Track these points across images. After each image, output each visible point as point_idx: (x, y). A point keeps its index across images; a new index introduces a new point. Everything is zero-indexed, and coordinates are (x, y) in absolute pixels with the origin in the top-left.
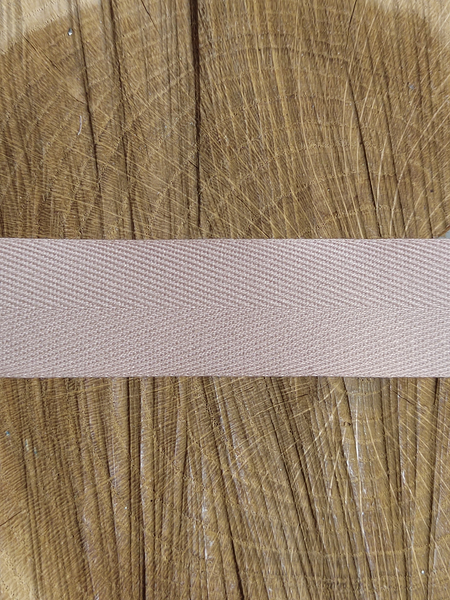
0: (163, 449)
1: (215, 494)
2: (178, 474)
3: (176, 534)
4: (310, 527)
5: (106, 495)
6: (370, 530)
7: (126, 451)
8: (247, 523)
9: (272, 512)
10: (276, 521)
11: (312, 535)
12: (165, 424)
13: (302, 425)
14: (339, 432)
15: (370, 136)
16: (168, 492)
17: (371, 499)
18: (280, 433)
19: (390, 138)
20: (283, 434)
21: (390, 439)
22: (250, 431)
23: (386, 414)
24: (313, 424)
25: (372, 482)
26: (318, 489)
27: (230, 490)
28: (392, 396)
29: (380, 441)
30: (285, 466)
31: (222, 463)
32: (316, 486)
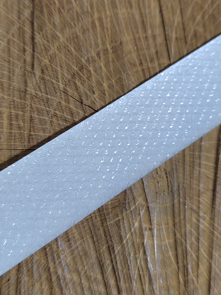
1: (43, 287)
13: (113, 231)
14: (142, 236)
15: (167, 7)
16: (5, 286)
17: (165, 286)
18: (96, 237)
19: (181, 10)
20: (98, 238)
21: (180, 240)
22: (72, 235)
23: (177, 220)
24: (122, 230)
25: (166, 273)
26: (125, 280)
27: (56, 283)
28: (182, 206)
29: (172, 241)
30: (100, 262)
31: (49, 262)
32: (124, 278)
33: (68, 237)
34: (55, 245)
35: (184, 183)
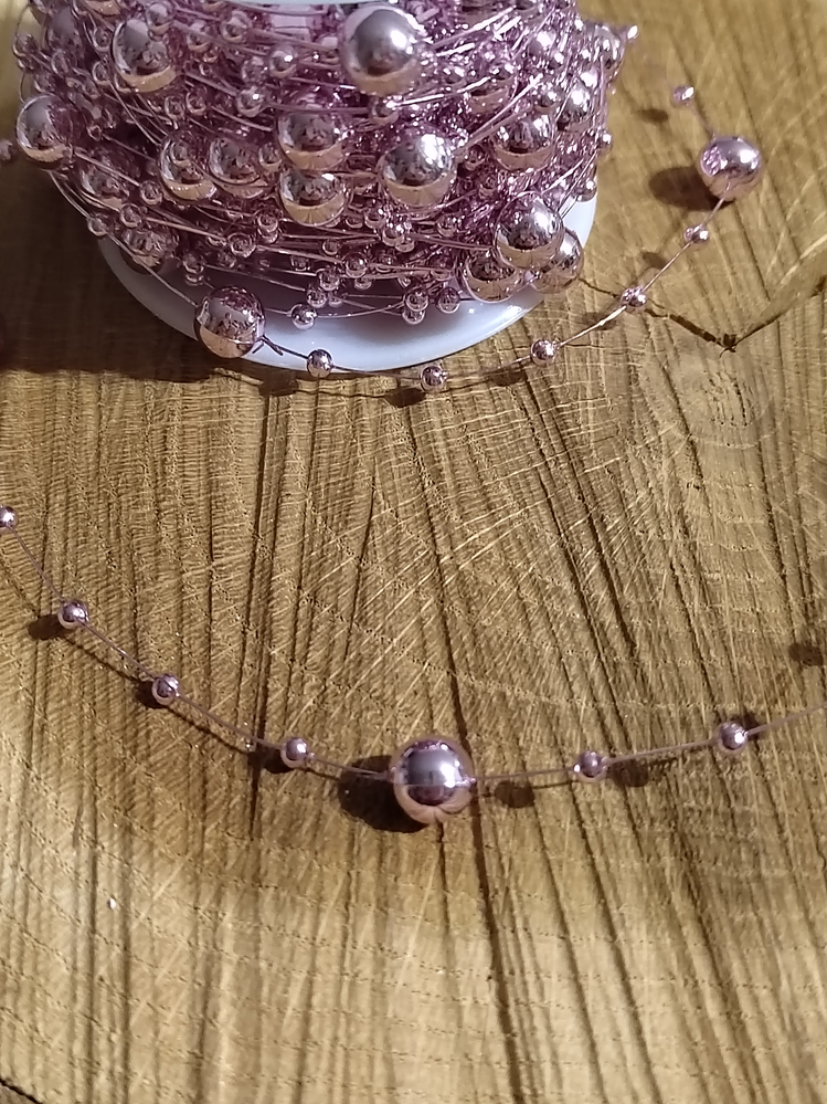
0: (325, 519)
1: (422, 598)
2: (350, 561)
3: (338, 658)
4: (622, 656)
5: (201, 592)
6: (749, 666)
7: (249, 525)
8: (488, 646)
9: (540, 632)
10: (548, 649)
11: (626, 670)
12: (332, 480)
13: (602, 485)
14: (679, 496)
15: (715, 106)
16: (328, 588)
17: (750, 614)
18: (559, 500)
19: (749, 111)
20: (564, 502)
21: (784, 518)
22: (498, 499)
23: (772, 476)
24: (626, 483)
25: (749, 584)
26: (636, 590)
27: (455, 590)
28: (782, 450)
29: (762, 522)
30: (567, 555)
31: (439, 544)
32: (632, 584)
33: (489, 499)
34: (455, 512)
35: (784, 403)
